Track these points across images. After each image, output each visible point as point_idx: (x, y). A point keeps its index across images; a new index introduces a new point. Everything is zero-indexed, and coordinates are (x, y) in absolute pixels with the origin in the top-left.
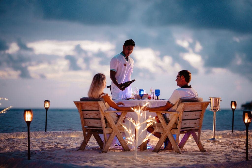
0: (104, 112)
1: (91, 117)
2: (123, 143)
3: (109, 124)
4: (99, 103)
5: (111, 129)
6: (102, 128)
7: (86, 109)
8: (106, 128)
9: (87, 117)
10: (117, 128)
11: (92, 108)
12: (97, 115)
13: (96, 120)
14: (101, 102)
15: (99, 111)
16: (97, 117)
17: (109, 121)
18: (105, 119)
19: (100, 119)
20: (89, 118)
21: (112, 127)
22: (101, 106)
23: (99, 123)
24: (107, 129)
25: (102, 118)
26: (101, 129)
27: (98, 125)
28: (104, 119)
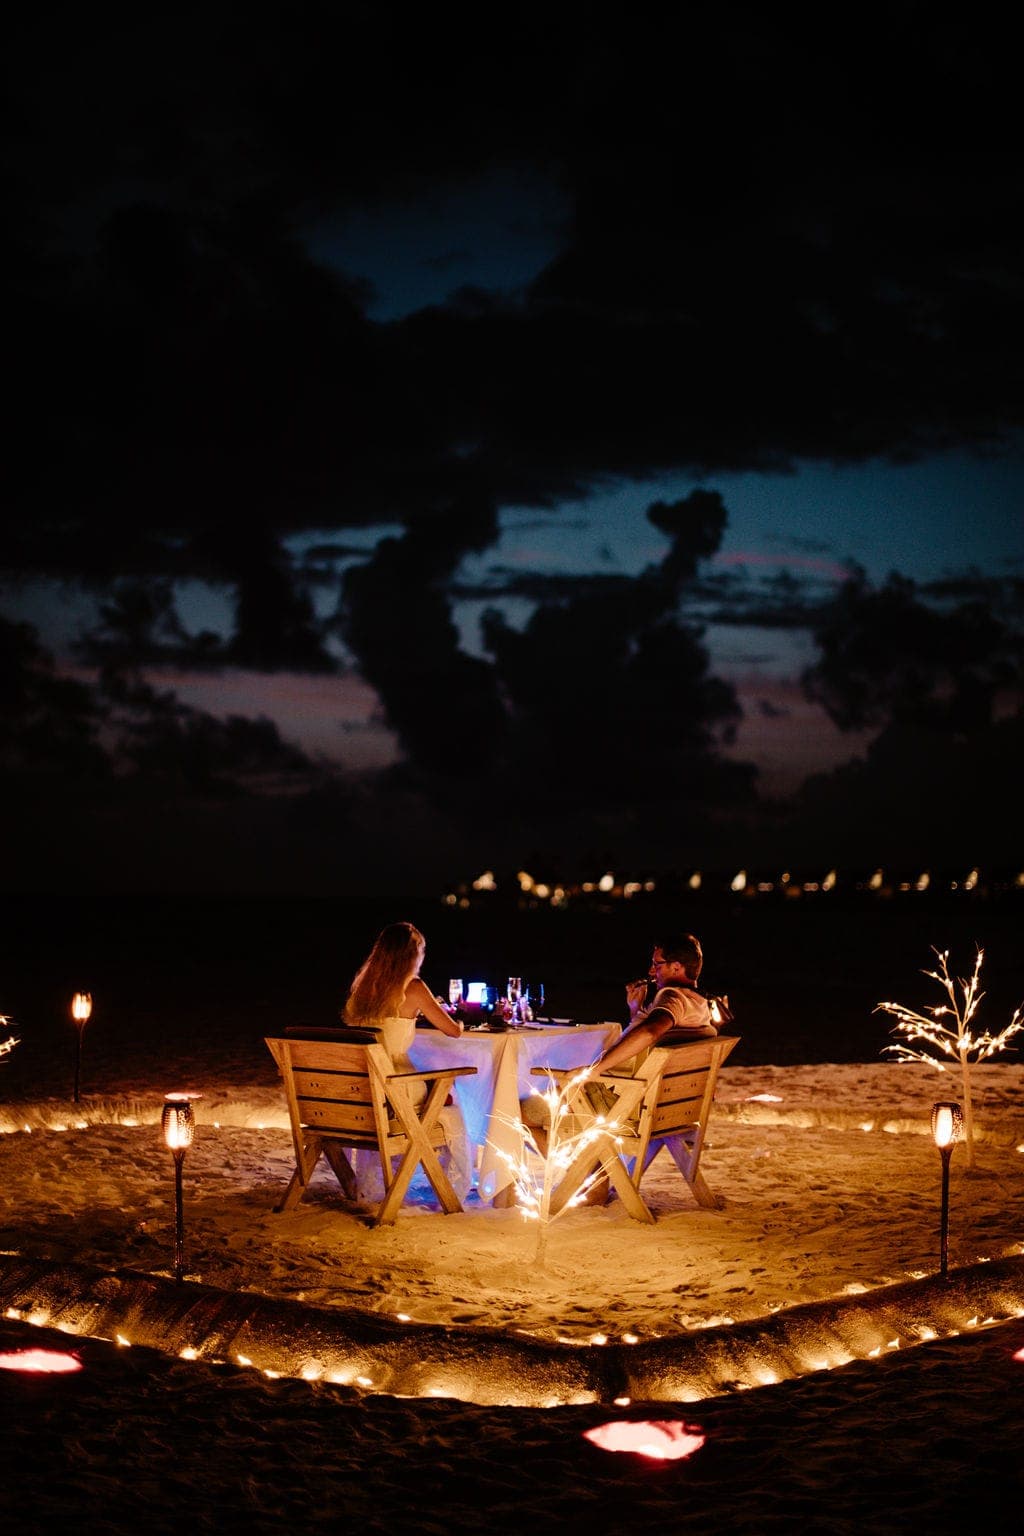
0: (384, 1079)
1: (331, 1094)
2: (442, 1186)
3: (399, 1120)
4: (370, 1051)
5: (406, 1137)
6: (374, 1134)
7: (312, 1066)
8: (390, 1135)
9: (315, 1092)
10: (424, 1133)
11: (337, 1065)
12: (355, 1089)
13: (349, 1107)
14: (377, 1045)
15: (366, 1075)
16: (358, 1097)
17: (401, 1112)
18: (388, 1105)
19: (370, 1105)
20: (323, 1097)
21: (411, 1132)
22: (376, 1060)
23: (362, 1118)
24: (393, 1139)
25: (379, 1100)
26: (370, 1139)
27: (357, 1126)
28: (384, 1105)
